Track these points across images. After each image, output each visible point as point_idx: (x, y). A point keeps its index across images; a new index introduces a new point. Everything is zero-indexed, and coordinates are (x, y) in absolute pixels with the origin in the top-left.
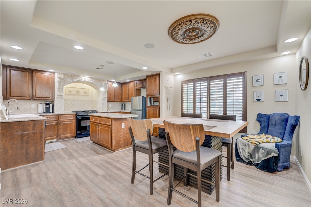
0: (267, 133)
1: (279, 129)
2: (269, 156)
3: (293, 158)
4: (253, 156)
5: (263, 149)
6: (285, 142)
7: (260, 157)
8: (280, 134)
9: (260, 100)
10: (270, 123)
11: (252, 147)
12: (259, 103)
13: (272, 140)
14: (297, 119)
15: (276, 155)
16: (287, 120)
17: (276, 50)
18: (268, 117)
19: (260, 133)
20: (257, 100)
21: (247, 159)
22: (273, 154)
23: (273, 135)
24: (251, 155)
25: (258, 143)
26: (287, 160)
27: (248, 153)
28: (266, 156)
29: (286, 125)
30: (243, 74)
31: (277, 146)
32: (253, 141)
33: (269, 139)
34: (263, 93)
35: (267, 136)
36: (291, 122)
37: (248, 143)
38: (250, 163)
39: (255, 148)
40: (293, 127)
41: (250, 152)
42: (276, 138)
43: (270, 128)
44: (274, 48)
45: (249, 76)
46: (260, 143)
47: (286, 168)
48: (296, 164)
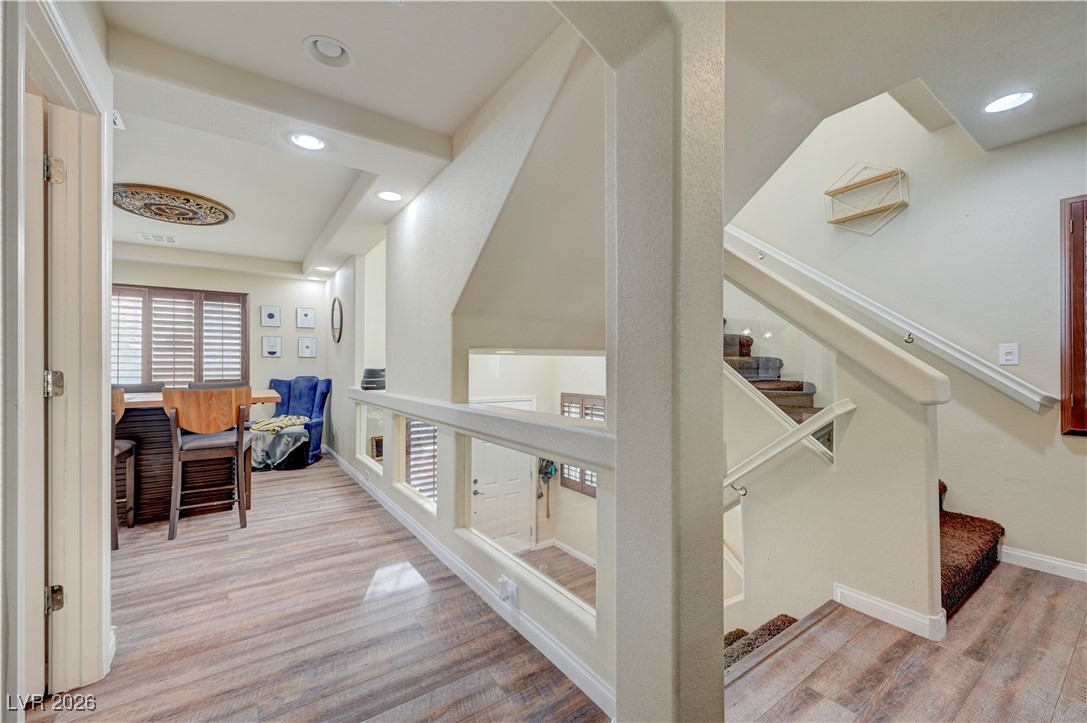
0: (287, 414)
1: (304, 403)
2: (298, 444)
3: (324, 447)
4: (270, 454)
5: (289, 435)
6: (315, 420)
7: (282, 451)
8: (308, 410)
9: (275, 353)
10: (292, 394)
11: (270, 438)
12: (272, 360)
13: (298, 422)
14: (329, 383)
15: (307, 440)
16: (314, 388)
17: (301, 271)
18: (289, 385)
19: (277, 415)
20: (270, 353)
21: (260, 463)
22: (304, 439)
23: (299, 415)
24: (267, 453)
25: (279, 429)
26: (318, 447)
27: (263, 451)
28: (294, 444)
29: (315, 394)
30: (241, 298)
31: (307, 426)
32: (271, 427)
33: (293, 421)
34: (279, 340)
35: (289, 417)
36: (320, 389)
37: (262, 433)
38: (267, 468)
39: (274, 439)
40: (324, 396)
41: (266, 449)
42: (302, 417)
43: (292, 404)
44: (299, 266)
45: (253, 303)
46: (282, 428)
47: (317, 458)
48: (329, 453)
